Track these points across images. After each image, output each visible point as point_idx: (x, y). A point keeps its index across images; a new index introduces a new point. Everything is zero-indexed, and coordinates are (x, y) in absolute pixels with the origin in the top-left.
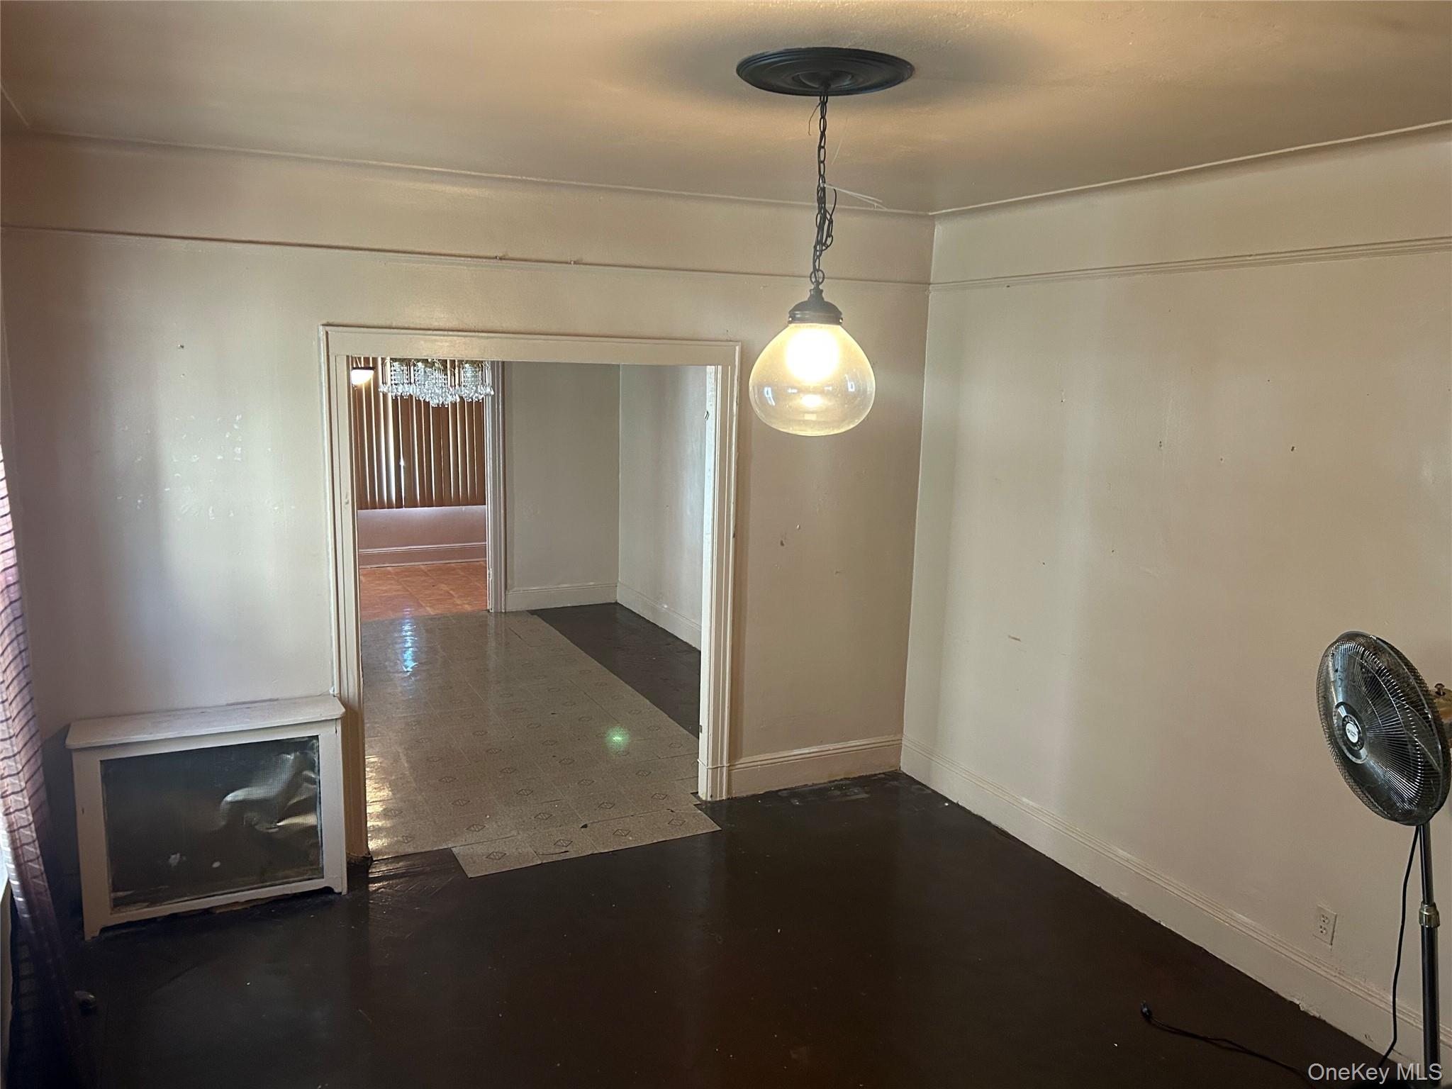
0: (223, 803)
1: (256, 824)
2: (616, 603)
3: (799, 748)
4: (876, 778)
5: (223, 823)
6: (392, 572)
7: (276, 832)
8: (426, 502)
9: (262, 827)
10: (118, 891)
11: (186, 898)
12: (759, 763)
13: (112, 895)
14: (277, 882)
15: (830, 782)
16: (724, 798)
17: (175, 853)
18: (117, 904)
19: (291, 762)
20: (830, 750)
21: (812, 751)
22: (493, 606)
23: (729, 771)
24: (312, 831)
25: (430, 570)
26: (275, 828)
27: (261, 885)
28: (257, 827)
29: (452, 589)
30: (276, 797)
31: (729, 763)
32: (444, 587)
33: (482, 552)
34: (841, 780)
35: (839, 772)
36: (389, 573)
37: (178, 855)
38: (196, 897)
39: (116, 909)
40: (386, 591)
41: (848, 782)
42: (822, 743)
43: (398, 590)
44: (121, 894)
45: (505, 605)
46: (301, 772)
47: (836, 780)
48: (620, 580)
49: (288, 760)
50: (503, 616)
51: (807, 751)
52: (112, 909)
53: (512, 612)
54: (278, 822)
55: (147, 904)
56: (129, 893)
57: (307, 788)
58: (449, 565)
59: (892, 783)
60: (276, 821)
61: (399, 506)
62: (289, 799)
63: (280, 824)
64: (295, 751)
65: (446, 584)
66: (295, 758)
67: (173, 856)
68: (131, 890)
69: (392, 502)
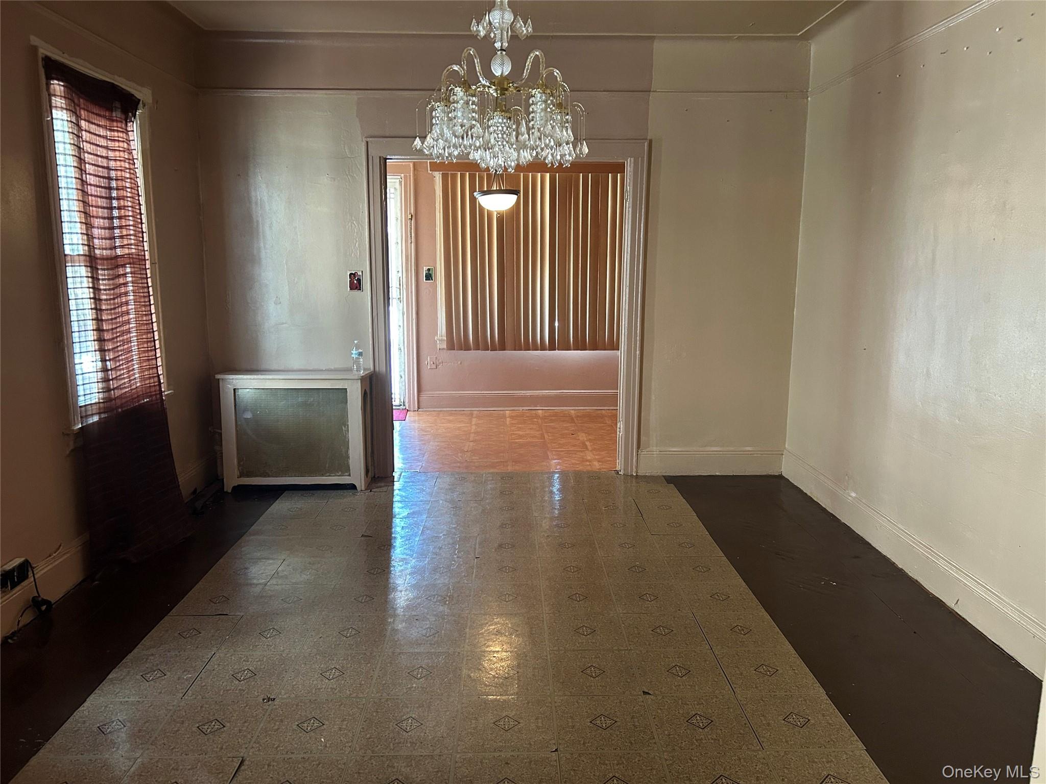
2: (781, 477)
6: (541, 416)
8: (580, 345)
22: (622, 468)
25: (578, 416)
29: (590, 440)
32: (582, 437)
33: (614, 399)
36: (537, 416)
40: (521, 437)
43: (534, 437)
45: (637, 467)
48: (786, 446)
50: (634, 480)
53: (645, 477)
58: (599, 412)
61: (552, 347)
65: (586, 433)
69: (545, 344)
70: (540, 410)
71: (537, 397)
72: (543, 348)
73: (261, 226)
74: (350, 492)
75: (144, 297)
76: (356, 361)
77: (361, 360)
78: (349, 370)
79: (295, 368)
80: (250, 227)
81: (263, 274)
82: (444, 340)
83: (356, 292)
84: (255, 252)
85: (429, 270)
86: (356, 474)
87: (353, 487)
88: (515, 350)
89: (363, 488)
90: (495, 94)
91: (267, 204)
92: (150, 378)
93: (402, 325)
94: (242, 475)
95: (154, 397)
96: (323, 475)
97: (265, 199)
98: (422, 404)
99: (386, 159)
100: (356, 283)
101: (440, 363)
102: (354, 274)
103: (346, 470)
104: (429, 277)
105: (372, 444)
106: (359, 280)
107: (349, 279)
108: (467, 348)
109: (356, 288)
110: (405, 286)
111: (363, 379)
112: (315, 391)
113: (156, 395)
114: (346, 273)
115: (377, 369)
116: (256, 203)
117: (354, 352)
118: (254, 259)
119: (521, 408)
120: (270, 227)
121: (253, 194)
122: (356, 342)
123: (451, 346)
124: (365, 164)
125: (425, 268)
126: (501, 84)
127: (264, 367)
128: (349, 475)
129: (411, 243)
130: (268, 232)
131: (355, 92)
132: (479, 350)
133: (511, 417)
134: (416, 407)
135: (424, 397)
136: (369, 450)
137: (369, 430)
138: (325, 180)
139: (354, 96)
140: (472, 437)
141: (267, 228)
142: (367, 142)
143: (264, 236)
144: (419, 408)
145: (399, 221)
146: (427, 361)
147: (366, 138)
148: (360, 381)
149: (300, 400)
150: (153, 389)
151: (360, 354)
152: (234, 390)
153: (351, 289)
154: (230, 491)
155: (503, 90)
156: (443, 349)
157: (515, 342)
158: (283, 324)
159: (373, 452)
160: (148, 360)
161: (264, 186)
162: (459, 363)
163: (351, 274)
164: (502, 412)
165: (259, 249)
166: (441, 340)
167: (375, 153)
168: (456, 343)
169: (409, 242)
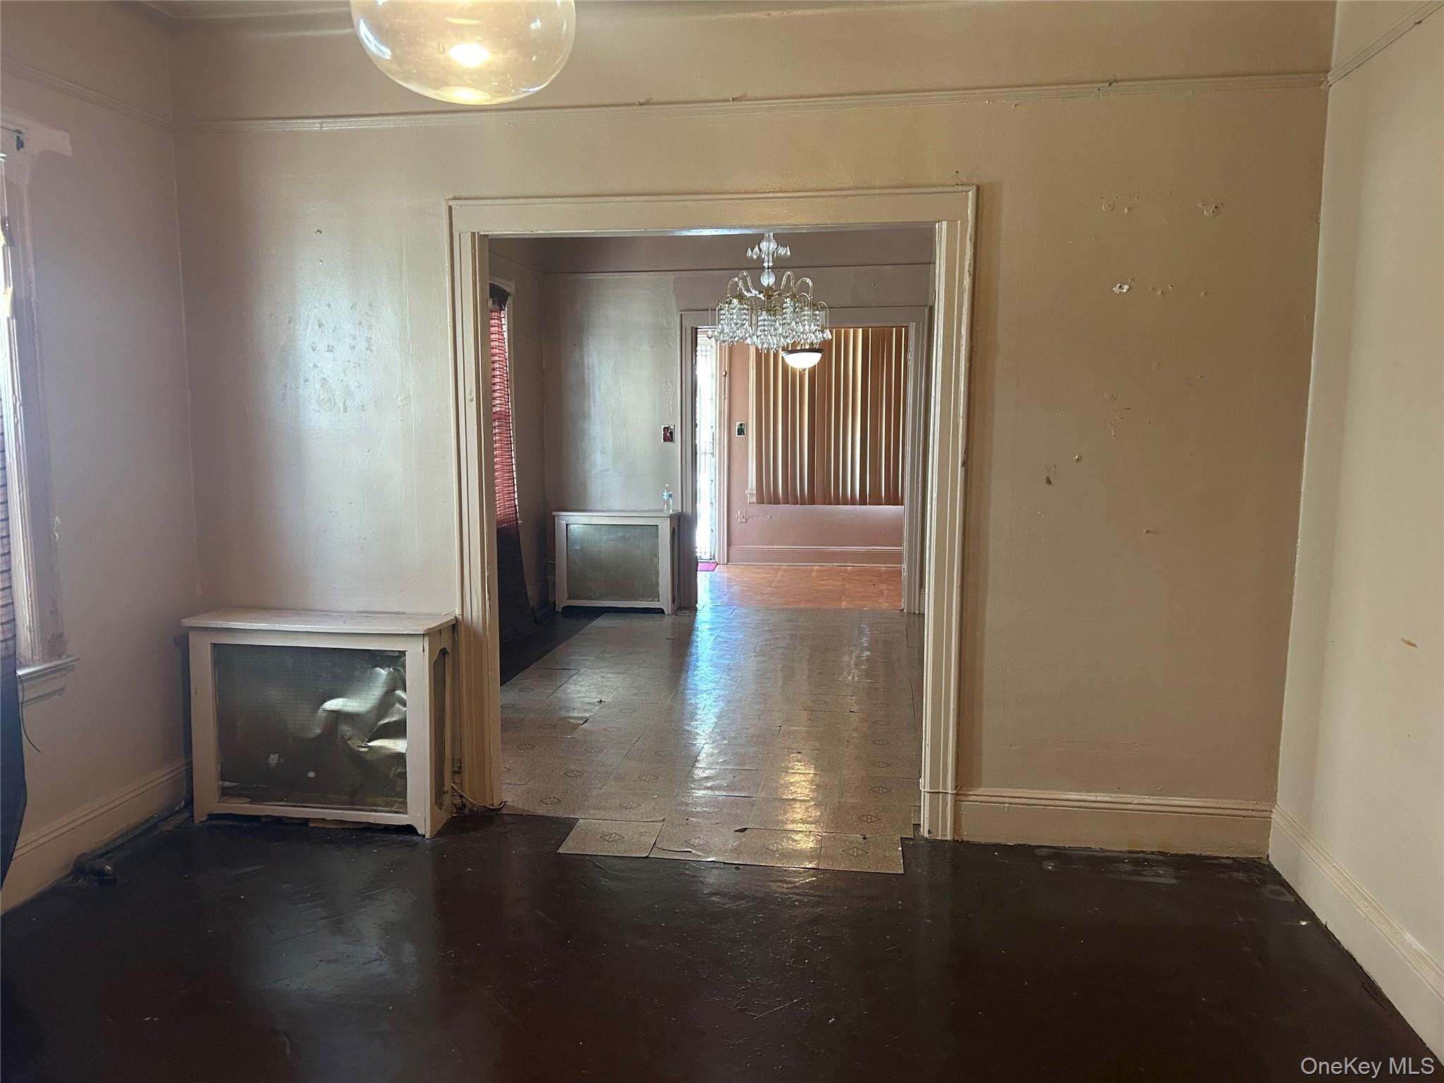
0: (320, 710)
1: (349, 739)
3: (1079, 791)
4: (1215, 862)
5: (318, 731)
7: (365, 752)
9: (355, 744)
10: (224, 780)
11: (284, 803)
12: (1007, 800)
13: (220, 783)
14: (366, 808)
15: (1130, 852)
16: (949, 838)
17: (274, 753)
18: (225, 793)
19: (384, 677)
20: (1131, 804)
21: (1099, 799)
22: (907, 606)
23: (957, 803)
24: (400, 758)
26: (365, 747)
27: (351, 807)
28: (349, 742)
30: (368, 712)
31: (956, 789)
34: (1152, 853)
35: (1150, 840)
37: (277, 755)
38: (294, 804)
39: (223, 798)
41: (1161, 858)
42: (1119, 790)
43: (834, 586)
44: (227, 784)
46: (394, 690)
47: (1143, 852)
49: (380, 674)
51: (1093, 798)
52: (220, 798)
54: (369, 742)
55: (249, 800)
56: (235, 784)
57: (399, 710)
59: (1235, 874)
60: (367, 740)
61: (863, 502)
62: (380, 718)
63: (370, 744)
64: (389, 667)
66: (389, 674)
67: (272, 756)
68: (236, 782)
69: (856, 498)
70: (850, 566)
71: (848, 553)
72: (853, 503)
73: (591, 386)
74: (659, 615)
75: (508, 444)
76: (667, 502)
77: (671, 501)
78: (662, 511)
79: (616, 509)
80: (583, 388)
81: (592, 428)
82: (754, 494)
83: (669, 444)
84: (586, 409)
85: (741, 425)
86: (664, 600)
87: (661, 611)
88: (825, 504)
89: (670, 612)
90: (763, 299)
91: (597, 369)
92: (509, 507)
93: (714, 480)
94: (570, 598)
95: (511, 523)
96: (637, 600)
97: (596, 364)
98: (732, 558)
99: (698, 328)
100: (669, 436)
101: (750, 517)
102: (667, 428)
103: (656, 596)
104: (741, 432)
105: (679, 577)
106: (671, 433)
107: (663, 432)
108: (777, 502)
109: (668, 440)
110: (717, 441)
111: (672, 517)
112: (633, 527)
113: (513, 521)
114: (661, 428)
115: (684, 511)
116: (588, 368)
117: (665, 494)
118: (585, 416)
119: (831, 564)
120: (599, 388)
121: (586, 360)
122: (667, 485)
123: (761, 501)
124: (679, 333)
125: (738, 423)
126: (768, 291)
127: (590, 508)
128: (659, 601)
129: (725, 399)
130: (597, 393)
131: (672, 273)
132: (788, 503)
133: (818, 571)
134: (726, 560)
135: (733, 550)
136: (676, 582)
137: (676, 564)
138: (646, 347)
139: (672, 277)
140: (775, 584)
141: (597, 390)
142: (681, 315)
143: (594, 396)
144: (728, 561)
145: (714, 377)
146: (738, 515)
147: (681, 311)
148: (669, 519)
149: (619, 534)
150: (511, 516)
151: (670, 496)
152: (567, 525)
153: (664, 441)
154: (560, 611)
155: (769, 297)
156: (753, 503)
157: (825, 496)
158: (607, 470)
159: (679, 585)
160: (509, 493)
161: (595, 354)
162: (769, 517)
163: (664, 428)
164: (810, 568)
165: (590, 406)
166: (751, 494)
167: (688, 324)
168: (766, 496)
169: (723, 397)
